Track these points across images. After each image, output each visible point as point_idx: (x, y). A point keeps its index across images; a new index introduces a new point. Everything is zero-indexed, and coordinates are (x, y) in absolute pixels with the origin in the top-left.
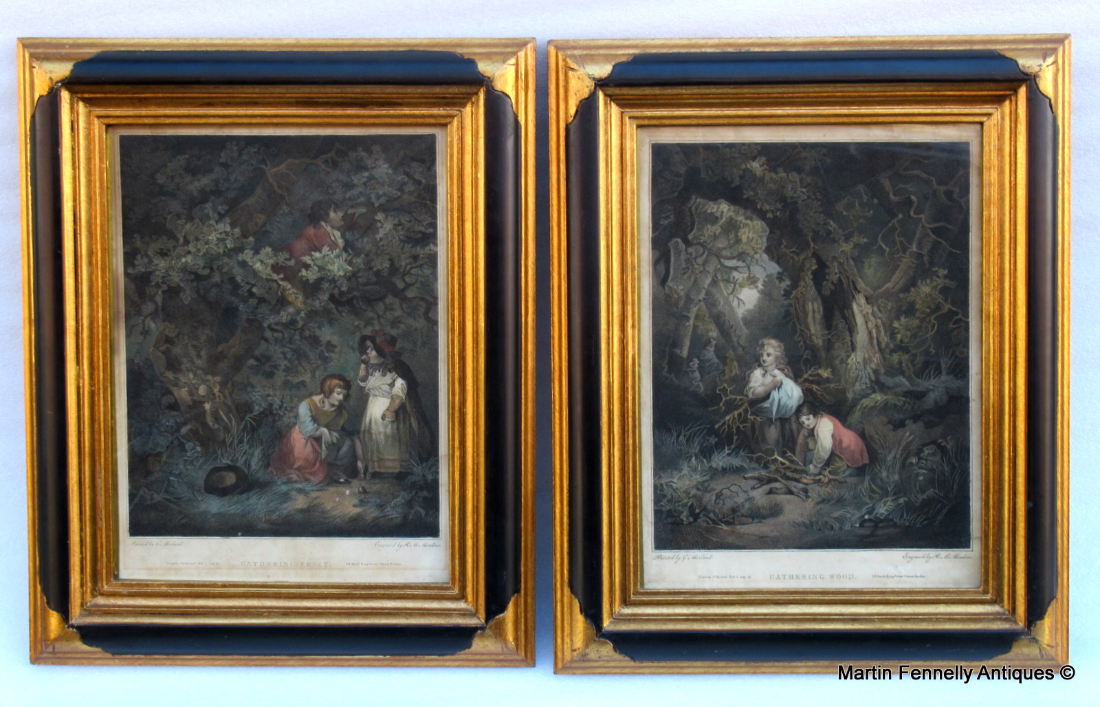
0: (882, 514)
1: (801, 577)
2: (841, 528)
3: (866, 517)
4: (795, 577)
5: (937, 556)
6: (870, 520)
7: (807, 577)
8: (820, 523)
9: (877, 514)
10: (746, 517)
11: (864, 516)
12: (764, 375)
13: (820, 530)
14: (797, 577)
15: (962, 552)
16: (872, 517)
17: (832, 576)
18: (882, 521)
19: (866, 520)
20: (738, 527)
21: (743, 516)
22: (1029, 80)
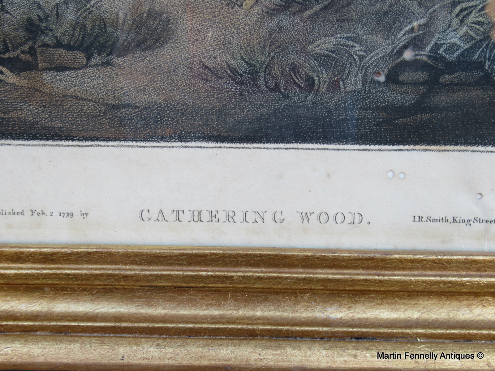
0: (452, 48)
1: (222, 216)
2: (334, 86)
3: (408, 55)
4: (205, 216)
6: (415, 64)
7: (239, 217)
8: (277, 71)
9: (437, 46)
10: (69, 48)
11: (400, 52)
13: (276, 88)
14: (212, 216)
16: (424, 55)
17: (305, 217)
18: (451, 67)
19: (405, 63)
20: (47, 76)
21: (59, 44)
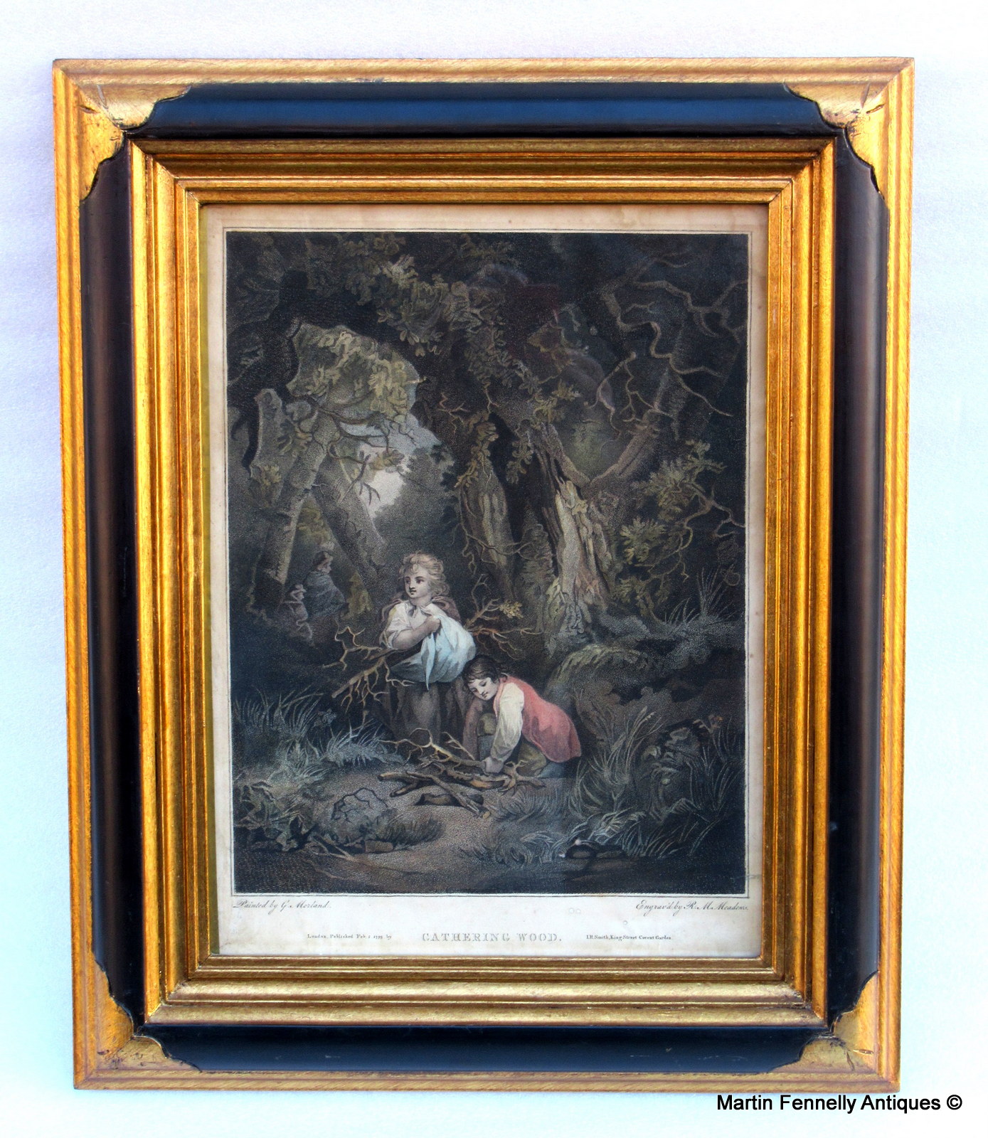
0: (603, 838)
1: (472, 937)
2: (536, 860)
3: (578, 842)
4: (462, 937)
5: (692, 906)
6: (582, 847)
7: (482, 938)
8: (502, 852)
9: (594, 837)
10: (384, 840)
11: (573, 841)
12: (411, 613)
13: (503, 862)
14: (466, 937)
15: (731, 900)
16: (587, 842)
17: (522, 937)
18: (603, 849)
19: (576, 847)
20: (371, 857)
21: (378, 839)
22: (838, 134)
